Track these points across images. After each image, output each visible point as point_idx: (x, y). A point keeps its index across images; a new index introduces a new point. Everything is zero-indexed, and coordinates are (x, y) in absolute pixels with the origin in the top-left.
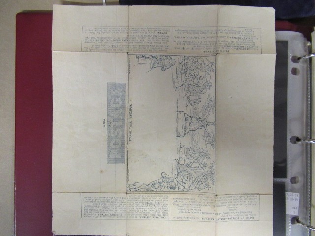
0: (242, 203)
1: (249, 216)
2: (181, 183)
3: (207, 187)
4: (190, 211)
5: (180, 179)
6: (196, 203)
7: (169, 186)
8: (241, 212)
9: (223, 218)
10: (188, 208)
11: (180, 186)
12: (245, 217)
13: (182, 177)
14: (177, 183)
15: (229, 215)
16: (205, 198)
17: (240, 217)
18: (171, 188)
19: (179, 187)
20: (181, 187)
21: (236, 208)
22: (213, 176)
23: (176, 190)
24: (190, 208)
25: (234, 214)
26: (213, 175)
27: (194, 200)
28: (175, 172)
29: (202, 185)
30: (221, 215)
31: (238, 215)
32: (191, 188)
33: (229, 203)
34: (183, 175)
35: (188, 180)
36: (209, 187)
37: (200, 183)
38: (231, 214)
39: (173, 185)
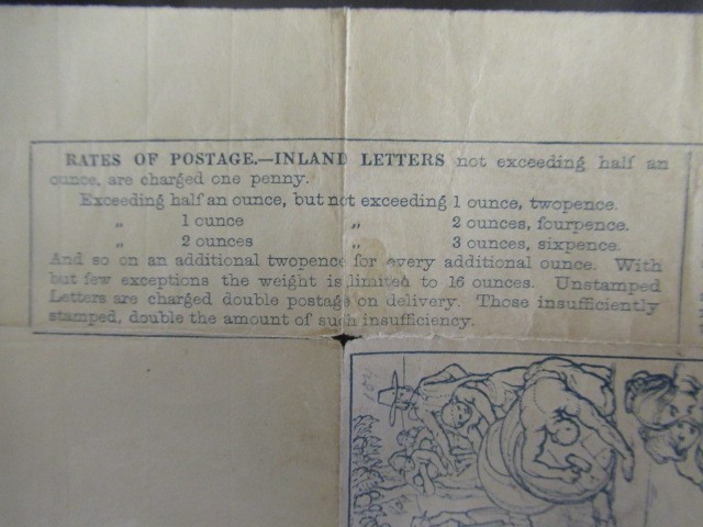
0: (151, 272)
1: (102, 173)
2: (587, 415)
3: (402, 396)
4: (531, 216)
5: (594, 448)
6: (487, 273)
7: (681, 401)
8: (159, 204)
9: (290, 169)
10: (543, 235)
11: (599, 399)
12: (128, 168)
13: (582, 456)
14: (622, 417)
15: (245, 189)
16: (421, 312)
17: (163, 168)
18: (668, 382)
19: (607, 385)
20: (587, 385)
21: (196, 233)
22: (360, 477)
23: (625, 371)
24: (533, 236)
25: (209, 189)
26: (363, 481)
27: (500, 294)
28: (625, 495)
29: (436, 405)
30: (307, 190)
31: (178, 181)
32: (516, 378)
33: (239, 273)
34: (568, 475)
35: (535, 439)
36: (388, 397)
37: (450, 416)
38: (230, 192)
39: (648, 408)
